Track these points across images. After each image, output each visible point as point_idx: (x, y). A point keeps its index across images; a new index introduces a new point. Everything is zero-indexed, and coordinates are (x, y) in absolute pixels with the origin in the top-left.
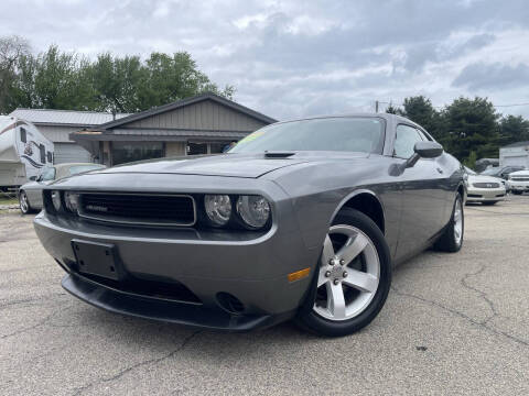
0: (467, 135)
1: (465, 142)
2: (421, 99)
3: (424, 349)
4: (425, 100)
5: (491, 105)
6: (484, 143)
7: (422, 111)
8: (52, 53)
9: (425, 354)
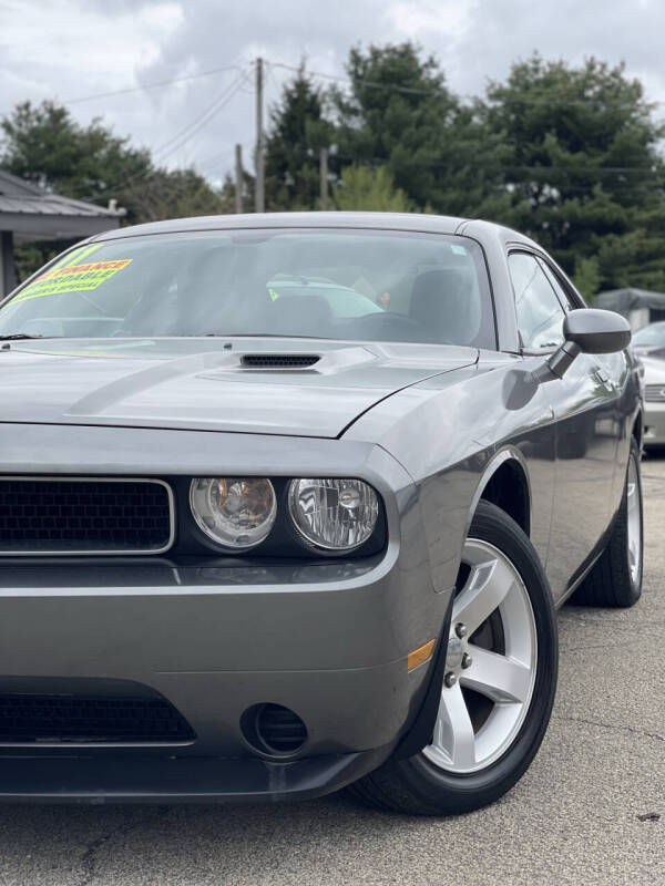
0: (565, 196)
1: (557, 222)
2: (406, 53)
3: (654, 817)
4: (422, 58)
5: (637, 90)
6: (619, 228)
7: (414, 101)
9: (658, 826)
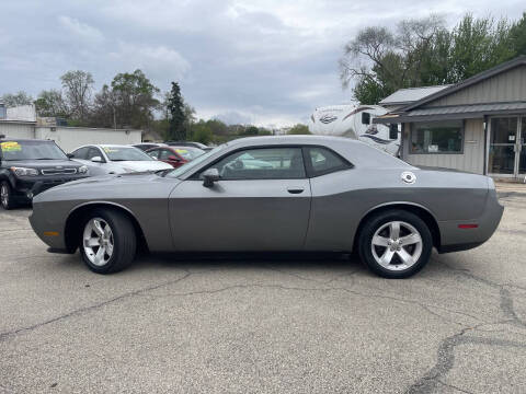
8: (467, 22)
